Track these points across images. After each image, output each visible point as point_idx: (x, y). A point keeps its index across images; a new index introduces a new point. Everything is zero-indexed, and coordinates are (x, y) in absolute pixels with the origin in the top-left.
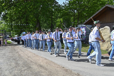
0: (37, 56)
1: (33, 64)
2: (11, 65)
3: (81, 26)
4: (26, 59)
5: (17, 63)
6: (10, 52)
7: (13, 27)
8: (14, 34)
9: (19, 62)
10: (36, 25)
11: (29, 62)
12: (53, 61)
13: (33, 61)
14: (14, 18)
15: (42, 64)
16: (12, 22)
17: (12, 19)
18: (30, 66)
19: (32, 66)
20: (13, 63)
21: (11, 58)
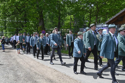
0: (43, 65)
1: (39, 77)
2: (8, 77)
3: (101, 26)
4: (28, 70)
5: (16, 75)
6: (4, 59)
7: (6, 25)
8: (7, 34)
9: (19, 74)
10: (38, 23)
11: (33, 73)
12: (67, 74)
13: (38, 73)
14: (9, 13)
15: (51, 77)
16: (5, 18)
17: (5, 14)
18: (35, 80)
19: (37, 80)
20: (12, 75)
21: (7, 67)
